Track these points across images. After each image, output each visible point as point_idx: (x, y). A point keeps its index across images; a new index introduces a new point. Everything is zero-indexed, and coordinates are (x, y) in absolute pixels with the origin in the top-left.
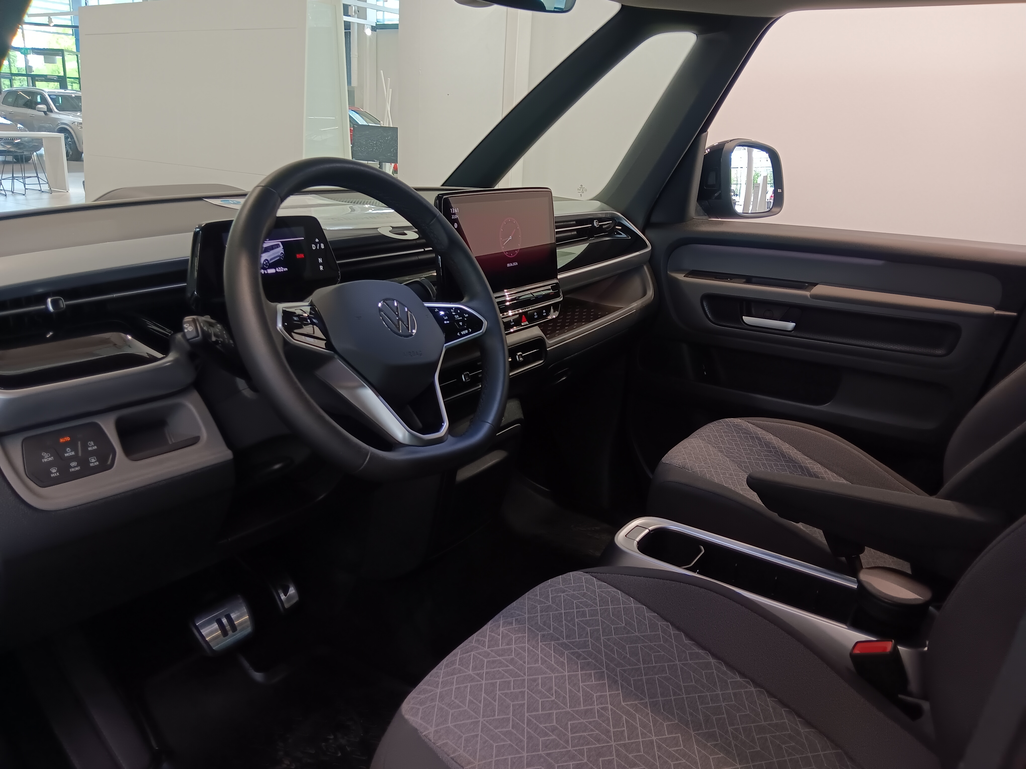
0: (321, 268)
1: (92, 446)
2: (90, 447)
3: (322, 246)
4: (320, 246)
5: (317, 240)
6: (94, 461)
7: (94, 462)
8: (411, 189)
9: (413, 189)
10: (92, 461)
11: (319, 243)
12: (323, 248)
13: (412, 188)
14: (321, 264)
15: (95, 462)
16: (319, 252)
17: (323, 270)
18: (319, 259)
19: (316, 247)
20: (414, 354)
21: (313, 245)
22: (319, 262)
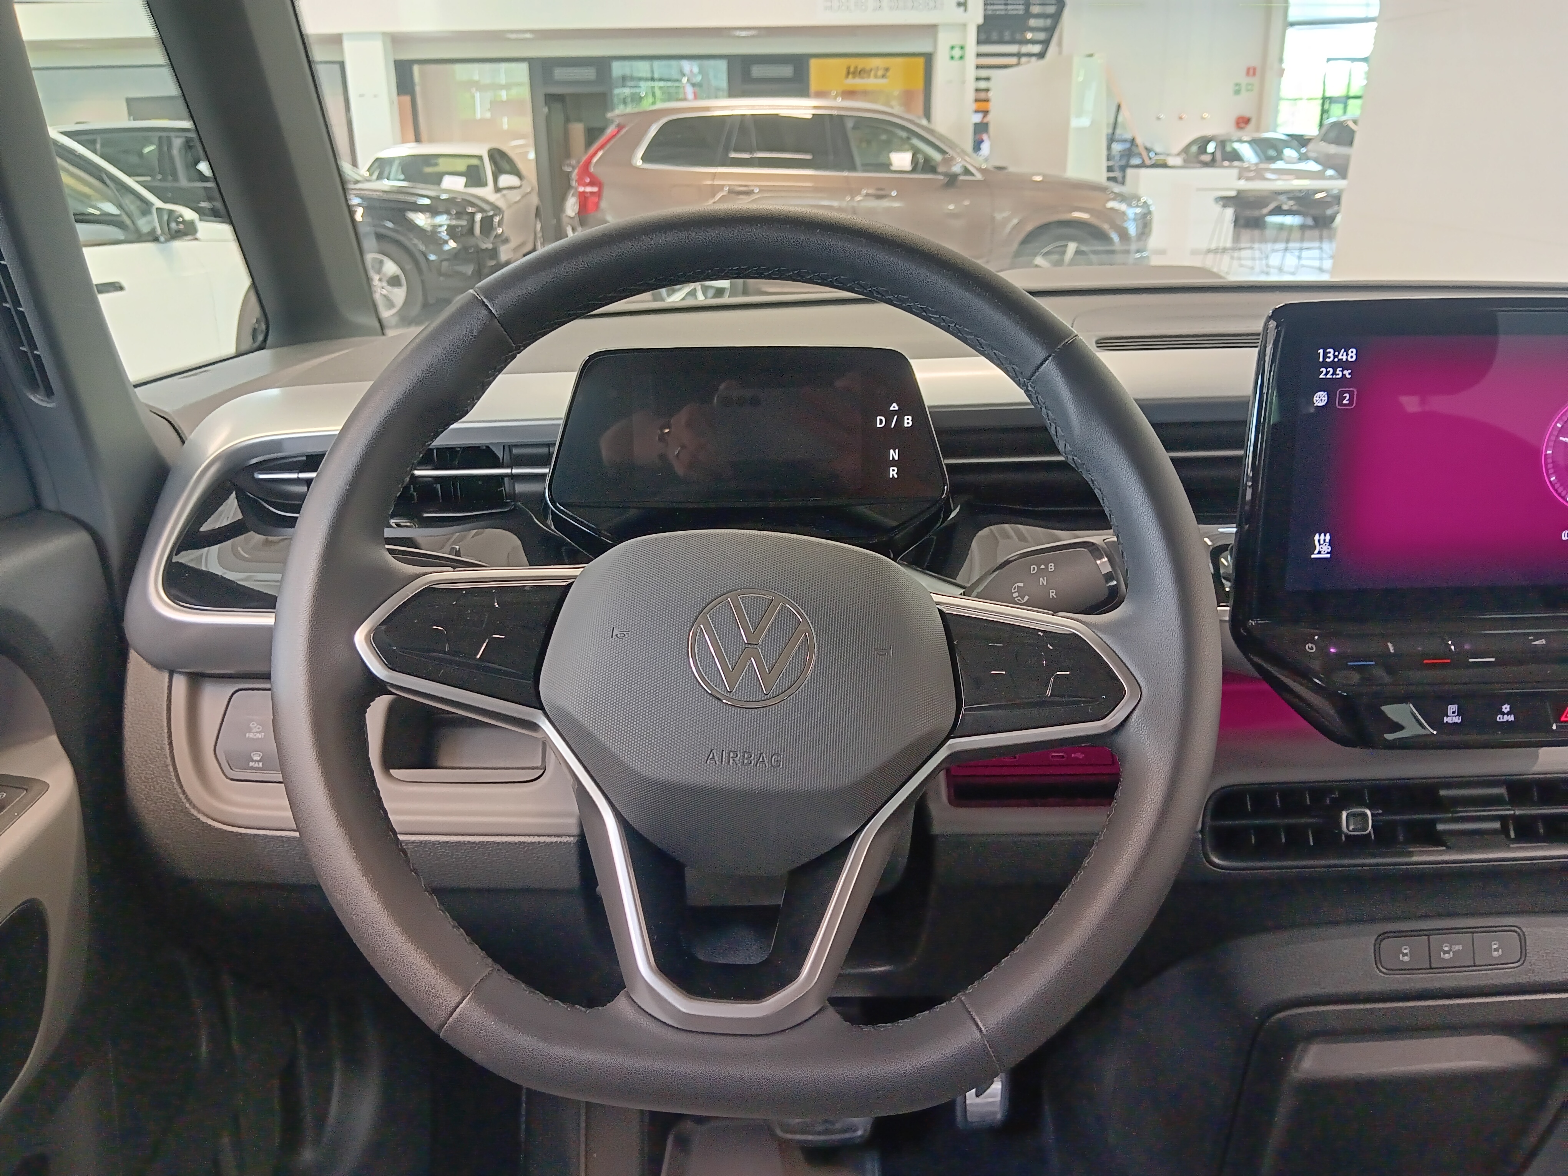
0: (893, 472)
3: (908, 421)
4: (900, 421)
5: (894, 407)
8: (1020, 291)
9: (1023, 291)
11: (901, 413)
12: (911, 425)
13: (1021, 289)
14: (894, 463)
16: (895, 436)
17: (896, 476)
18: (891, 451)
19: (889, 422)
20: (746, 761)
21: (878, 418)
22: (891, 459)
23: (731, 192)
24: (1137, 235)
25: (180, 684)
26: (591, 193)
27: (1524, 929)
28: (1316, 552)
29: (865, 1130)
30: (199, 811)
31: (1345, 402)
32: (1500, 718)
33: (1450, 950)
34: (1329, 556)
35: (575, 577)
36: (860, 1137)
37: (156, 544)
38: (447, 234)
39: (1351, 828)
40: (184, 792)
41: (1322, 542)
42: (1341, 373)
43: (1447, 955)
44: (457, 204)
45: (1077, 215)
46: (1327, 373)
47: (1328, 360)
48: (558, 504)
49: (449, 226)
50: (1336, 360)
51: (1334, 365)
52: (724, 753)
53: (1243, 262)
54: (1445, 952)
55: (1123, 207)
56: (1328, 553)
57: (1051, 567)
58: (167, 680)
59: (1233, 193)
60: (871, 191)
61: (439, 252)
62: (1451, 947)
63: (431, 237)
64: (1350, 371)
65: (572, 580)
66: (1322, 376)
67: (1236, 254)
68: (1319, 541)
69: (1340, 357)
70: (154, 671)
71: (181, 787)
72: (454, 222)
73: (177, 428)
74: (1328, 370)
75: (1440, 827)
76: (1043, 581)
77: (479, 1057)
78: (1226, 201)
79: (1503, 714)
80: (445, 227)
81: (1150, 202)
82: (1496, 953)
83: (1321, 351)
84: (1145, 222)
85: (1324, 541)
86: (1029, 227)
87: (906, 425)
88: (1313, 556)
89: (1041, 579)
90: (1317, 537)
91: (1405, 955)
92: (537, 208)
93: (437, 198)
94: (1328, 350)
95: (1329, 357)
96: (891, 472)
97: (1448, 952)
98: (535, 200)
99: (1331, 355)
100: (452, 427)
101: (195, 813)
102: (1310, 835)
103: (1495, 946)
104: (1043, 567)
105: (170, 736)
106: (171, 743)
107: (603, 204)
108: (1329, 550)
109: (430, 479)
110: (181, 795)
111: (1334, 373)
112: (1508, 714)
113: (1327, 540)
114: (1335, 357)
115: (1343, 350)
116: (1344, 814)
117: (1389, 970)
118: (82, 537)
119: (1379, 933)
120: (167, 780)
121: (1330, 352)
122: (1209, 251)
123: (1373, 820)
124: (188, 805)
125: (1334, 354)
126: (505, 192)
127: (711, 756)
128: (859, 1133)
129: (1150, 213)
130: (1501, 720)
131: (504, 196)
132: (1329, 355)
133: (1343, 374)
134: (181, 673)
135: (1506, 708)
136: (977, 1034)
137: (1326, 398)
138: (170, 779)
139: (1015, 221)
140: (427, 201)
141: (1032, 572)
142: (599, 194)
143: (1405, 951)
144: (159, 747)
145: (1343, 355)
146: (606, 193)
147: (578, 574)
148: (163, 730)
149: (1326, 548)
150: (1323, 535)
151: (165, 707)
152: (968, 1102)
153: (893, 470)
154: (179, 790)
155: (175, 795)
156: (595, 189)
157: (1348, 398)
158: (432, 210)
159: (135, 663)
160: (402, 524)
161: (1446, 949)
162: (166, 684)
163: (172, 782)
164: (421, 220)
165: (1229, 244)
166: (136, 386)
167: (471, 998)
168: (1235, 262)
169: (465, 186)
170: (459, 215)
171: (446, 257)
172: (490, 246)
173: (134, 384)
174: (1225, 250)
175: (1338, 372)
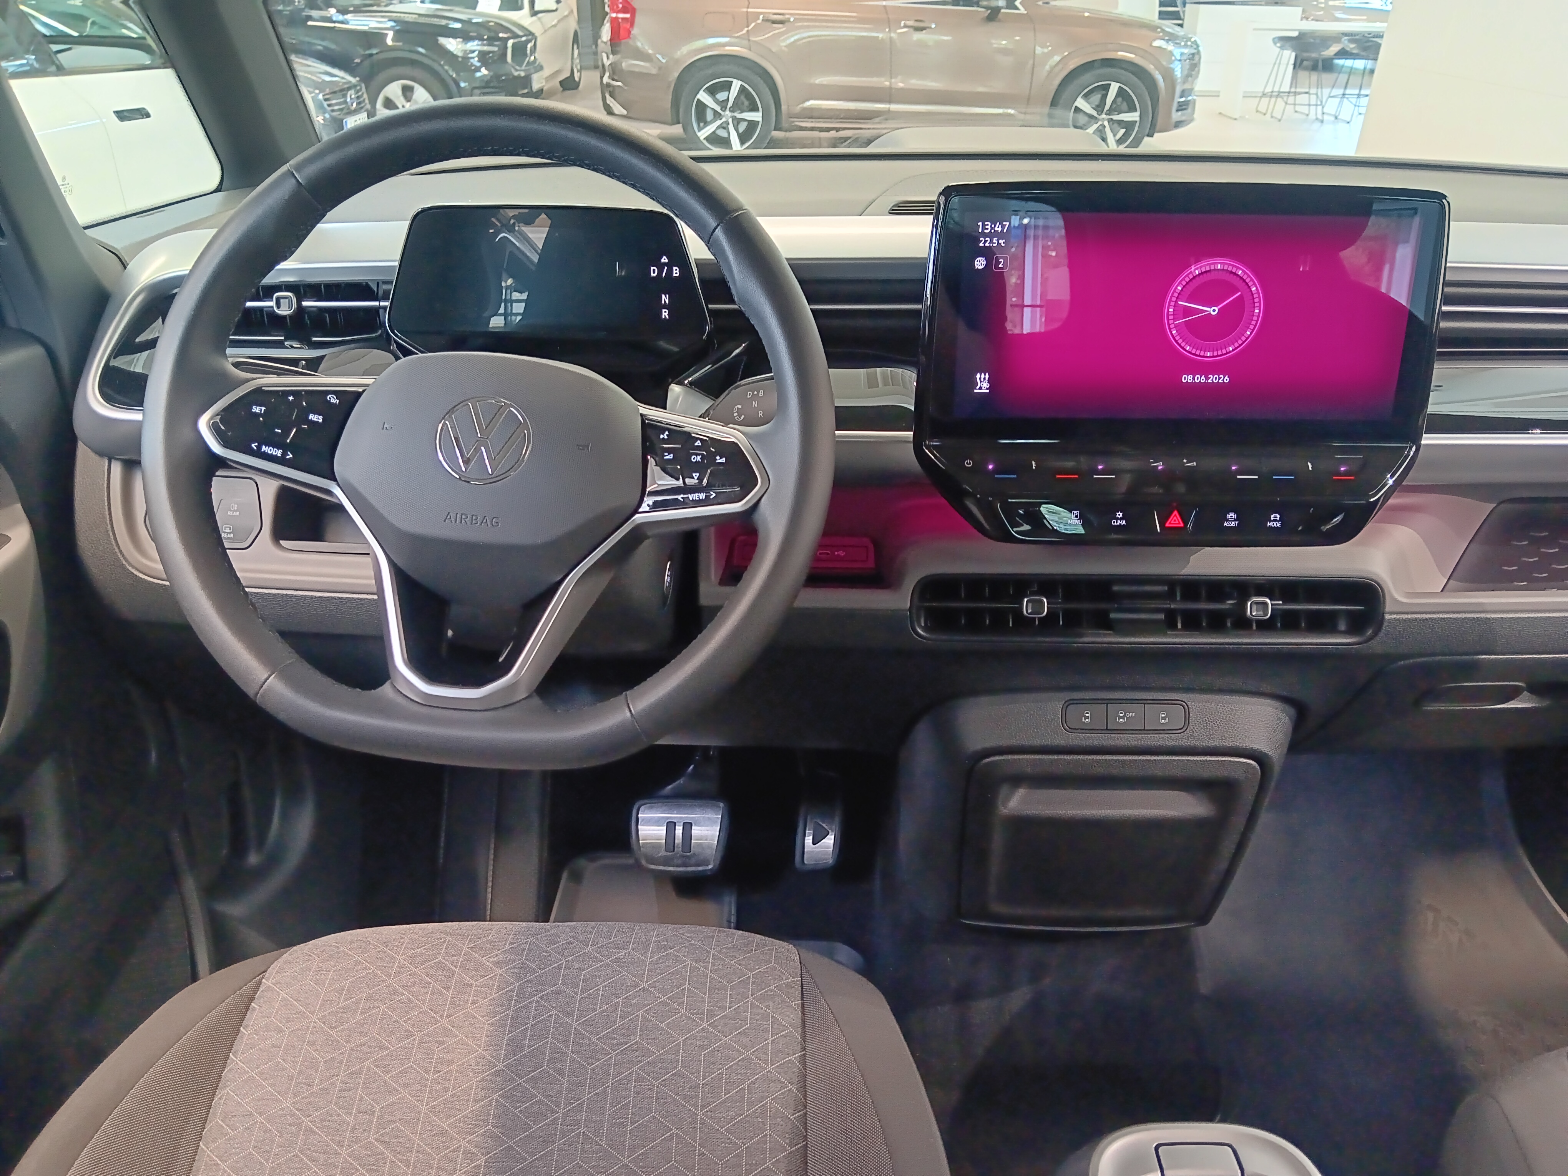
0: (665, 314)
1: (234, 511)
2: (231, 511)
3: (676, 272)
4: (670, 271)
5: (664, 260)
6: (229, 531)
7: (228, 533)
10: (226, 531)
11: (670, 266)
12: (678, 275)
14: (665, 306)
15: (230, 533)
16: (667, 284)
17: (667, 317)
18: (663, 296)
19: (660, 272)
20: (474, 522)
21: (652, 268)
22: (663, 302)
23: (765, 20)
24: (1181, 76)
25: (117, 469)
26: (623, 19)
27: (1189, 703)
28: (978, 387)
29: (714, 866)
30: (133, 567)
31: (1000, 266)
32: (1115, 523)
33: (1125, 715)
34: (988, 391)
35: (367, 385)
36: (711, 870)
37: (94, 357)
38: (479, 61)
39: (1030, 611)
40: (121, 552)
41: (982, 380)
42: (996, 242)
43: (1121, 720)
44: (489, 29)
45: (1121, 54)
46: (986, 241)
47: (986, 231)
48: (396, 331)
49: (480, 52)
50: (993, 231)
51: (991, 235)
52: (458, 515)
53: (1298, 108)
54: (1120, 718)
55: (1170, 47)
56: (987, 389)
57: (761, 393)
58: (107, 464)
59: (1295, 34)
60: (909, 23)
61: (471, 79)
62: (1125, 714)
63: (461, 63)
64: (1004, 241)
65: (364, 388)
66: (981, 244)
67: (1291, 99)
68: (980, 378)
69: (996, 229)
70: (96, 458)
71: (119, 548)
72: (486, 48)
73: (124, 261)
74: (986, 239)
75: (1113, 616)
76: (755, 404)
77: (282, 716)
78: (1285, 41)
79: (1117, 519)
80: (476, 53)
81: (1199, 42)
82: (1163, 721)
83: (980, 224)
84: (1193, 63)
85: (984, 379)
86: (1072, 66)
87: (675, 275)
88: (976, 391)
89: (754, 402)
90: (978, 376)
91: (1088, 717)
92: (576, 33)
93: (469, 22)
94: (986, 223)
95: (987, 229)
96: (664, 314)
97: (1123, 718)
98: (572, 24)
99: (988, 227)
100: (278, 267)
101: (130, 568)
102: (1011, 620)
103: (1163, 715)
104: (756, 393)
105: (109, 509)
106: (110, 514)
107: (635, 31)
108: (988, 387)
109: (315, 309)
110: (119, 554)
111: (991, 242)
112: (1121, 519)
113: (987, 379)
114: (992, 228)
115: (998, 223)
116: (1026, 600)
117: (1071, 729)
118: (37, 351)
119: (1066, 699)
120: (108, 542)
121: (988, 225)
122: (1264, 95)
123: (1048, 608)
124: (124, 562)
125: (991, 226)
126: (540, 15)
127: (449, 517)
128: (710, 867)
129: (1199, 53)
130: (1115, 524)
131: (539, 19)
132: (987, 227)
133: (998, 243)
134: (117, 459)
135: (1119, 515)
136: (628, 714)
137: (985, 263)
138: (110, 541)
139: (1057, 58)
140: (458, 25)
141: (748, 397)
142: (632, 22)
143: (1087, 715)
144: (101, 516)
145: (998, 227)
146: (638, 19)
147: (371, 383)
148: (104, 504)
149: (986, 385)
150: (983, 374)
151: (105, 485)
152: (806, 850)
153: (665, 312)
154: (117, 550)
155: (114, 553)
156: (628, 16)
157: (1002, 263)
158: (464, 35)
159: (83, 452)
160: (294, 346)
161: (1121, 715)
162: (106, 468)
163: (112, 544)
164: (453, 45)
165: (1286, 87)
166: (85, 228)
167: (275, 676)
168: (1290, 108)
169: (500, 9)
170: (491, 40)
171: (477, 85)
172: (523, 74)
173: (84, 226)
174: (1279, 94)
175: (994, 241)
